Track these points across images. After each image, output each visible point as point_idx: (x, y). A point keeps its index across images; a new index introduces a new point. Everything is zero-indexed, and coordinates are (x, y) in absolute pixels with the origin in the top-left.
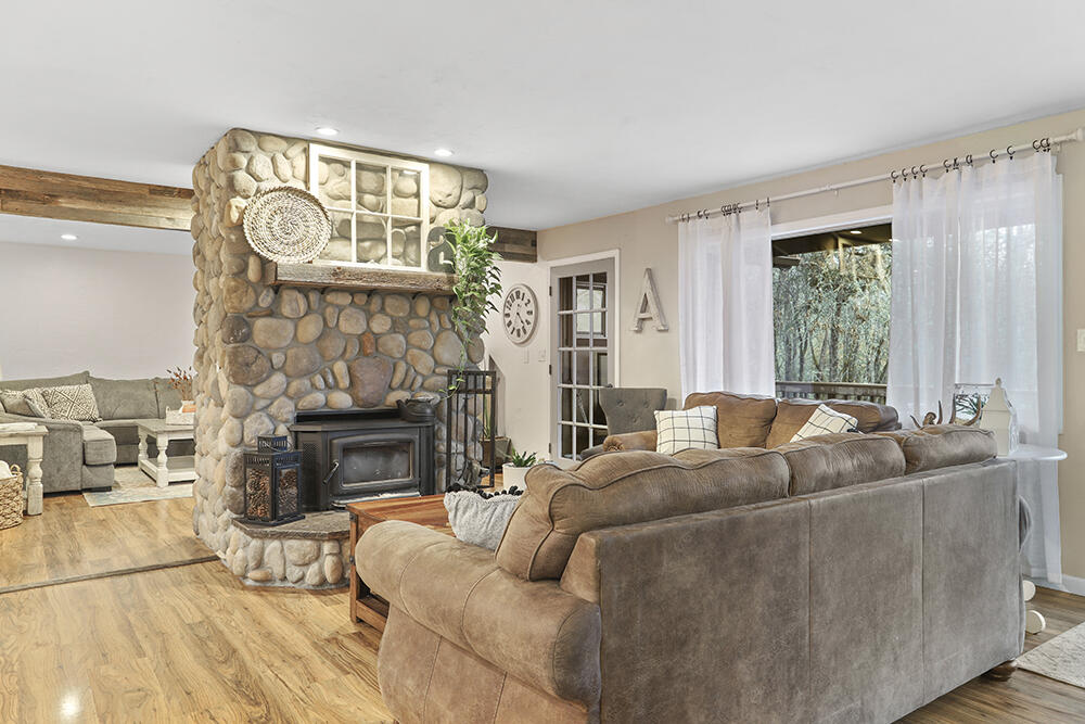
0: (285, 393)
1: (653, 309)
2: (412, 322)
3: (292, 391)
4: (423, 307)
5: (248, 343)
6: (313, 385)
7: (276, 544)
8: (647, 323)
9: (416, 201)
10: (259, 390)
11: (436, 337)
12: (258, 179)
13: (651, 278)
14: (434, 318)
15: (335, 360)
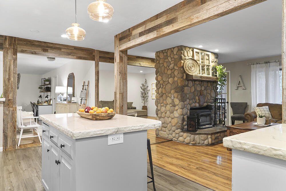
0: (189, 104)
1: (242, 84)
2: (207, 88)
3: (190, 103)
4: (209, 84)
5: (183, 93)
6: (193, 102)
7: (197, 136)
8: (239, 88)
9: (208, 61)
10: (185, 103)
11: (211, 91)
12: (185, 57)
13: (241, 77)
14: (211, 87)
15: (196, 96)
